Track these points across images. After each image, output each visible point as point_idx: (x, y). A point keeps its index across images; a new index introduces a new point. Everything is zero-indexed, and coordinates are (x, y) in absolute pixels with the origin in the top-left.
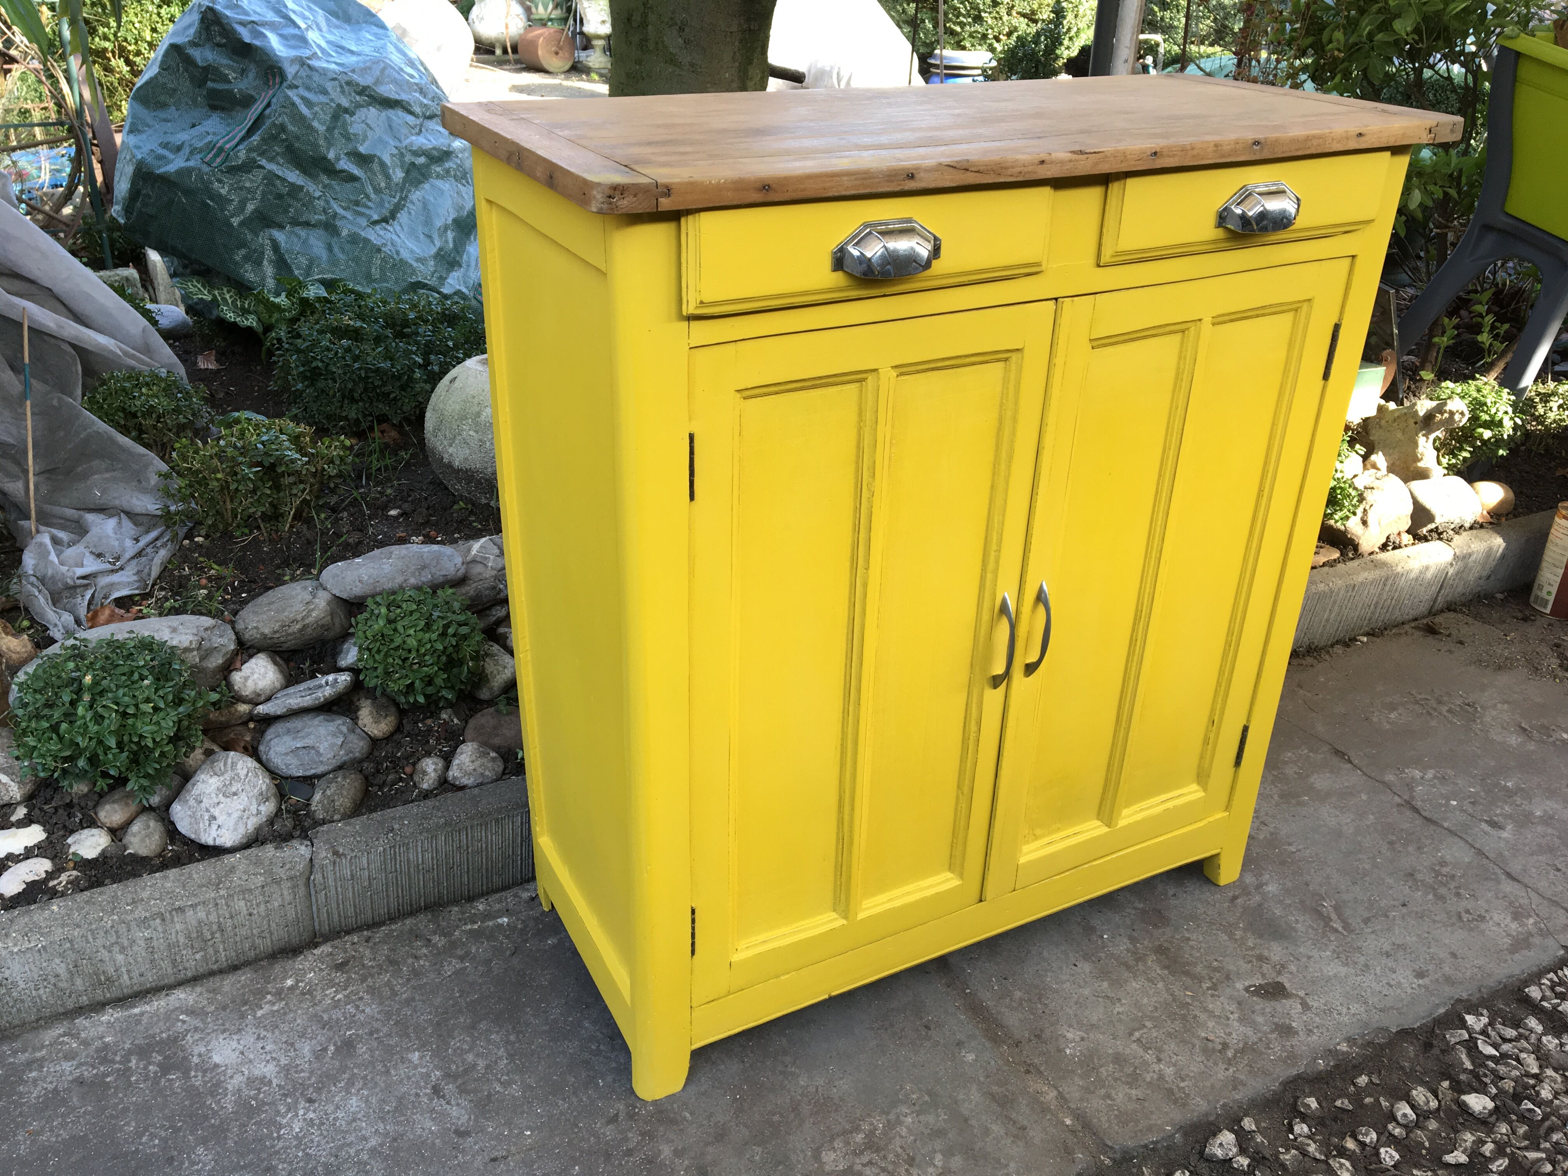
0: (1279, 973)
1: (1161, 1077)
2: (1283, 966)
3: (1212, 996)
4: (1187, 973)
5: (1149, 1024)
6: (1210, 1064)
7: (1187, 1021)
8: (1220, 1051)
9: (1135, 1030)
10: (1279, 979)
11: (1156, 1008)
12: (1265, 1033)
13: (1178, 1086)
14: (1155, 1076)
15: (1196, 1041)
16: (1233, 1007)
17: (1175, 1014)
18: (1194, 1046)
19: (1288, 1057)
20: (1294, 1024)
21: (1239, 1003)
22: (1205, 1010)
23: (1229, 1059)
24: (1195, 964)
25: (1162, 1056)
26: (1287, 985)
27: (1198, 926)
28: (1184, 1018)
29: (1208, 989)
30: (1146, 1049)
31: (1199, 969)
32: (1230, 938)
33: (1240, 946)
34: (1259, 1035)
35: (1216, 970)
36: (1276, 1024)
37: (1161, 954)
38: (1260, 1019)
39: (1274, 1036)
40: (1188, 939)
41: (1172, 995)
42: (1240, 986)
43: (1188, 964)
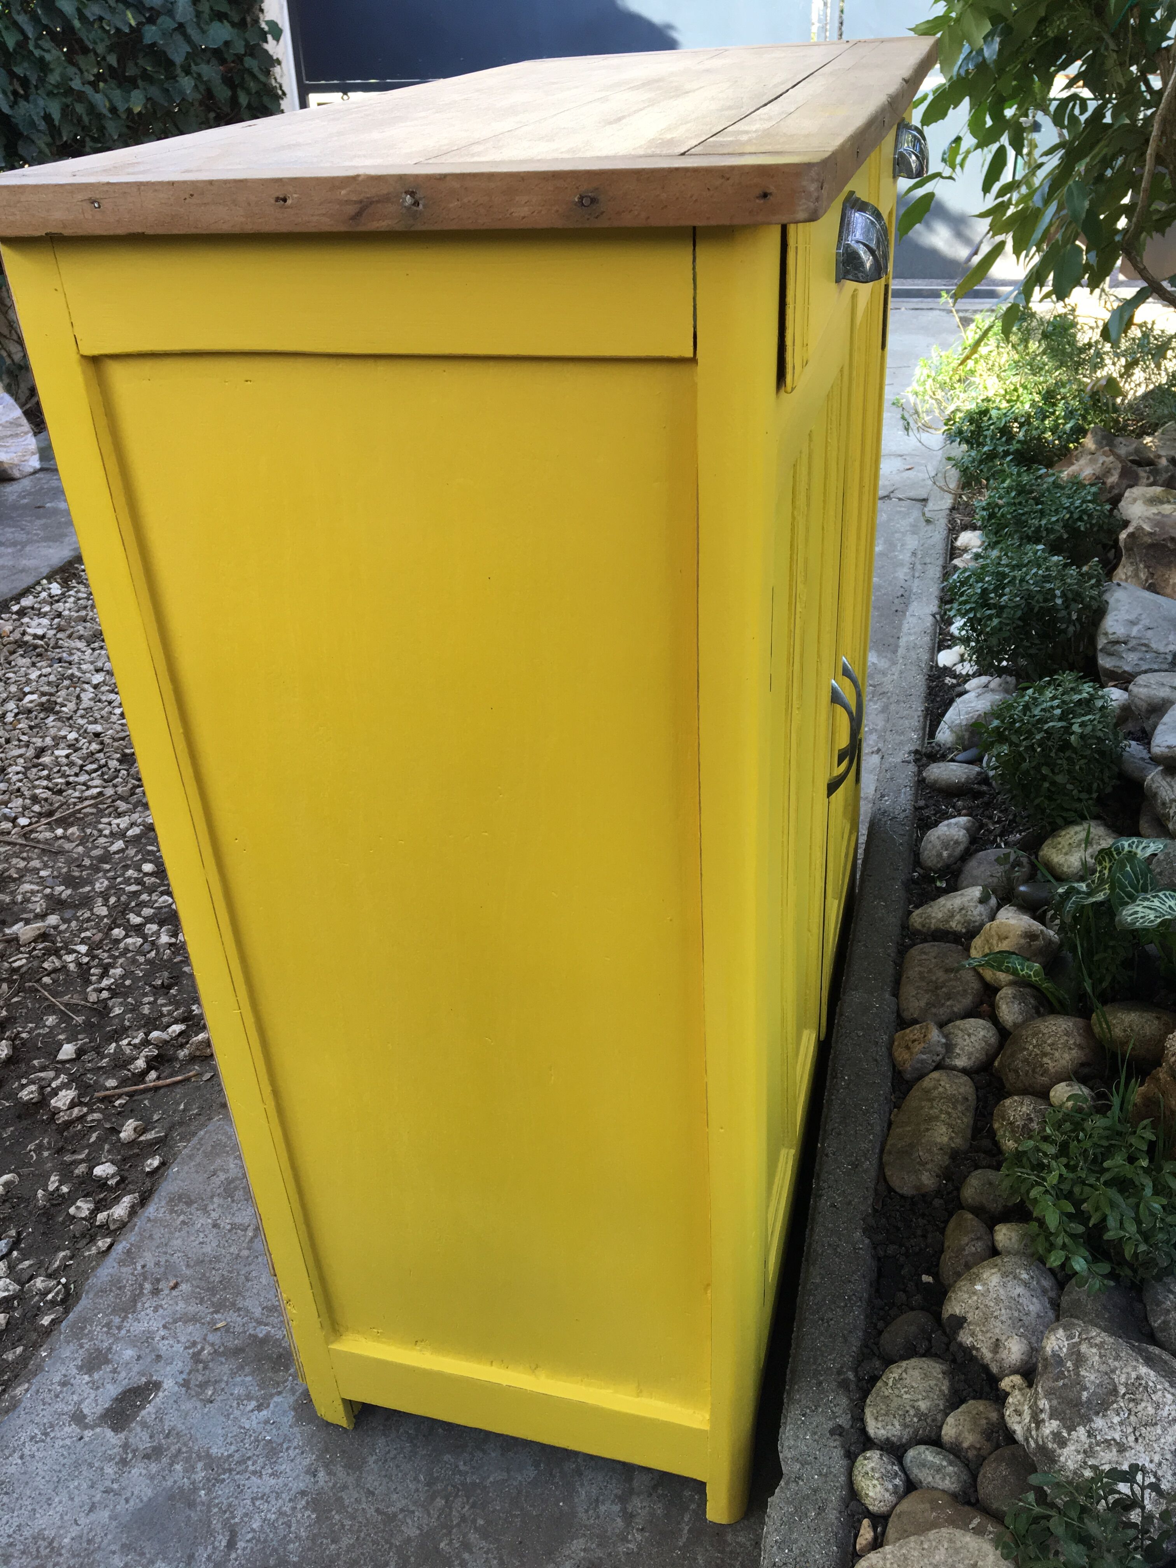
0: (126, 1446)
1: (205, 1210)
2: (124, 1462)
3: (194, 1344)
4: (237, 1351)
5: (245, 1253)
6: (162, 1260)
7: (208, 1289)
8: (158, 1280)
9: (255, 1236)
10: (122, 1436)
11: (248, 1280)
12: (117, 1339)
13: (185, 1213)
14: (211, 1207)
15: (189, 1272)
16: (163, 1347)
17: (225, 1289)
18: (188, 1266)
19: (83, 1329)
20: (87, 1378)
21: (159, 1357)
22: (194, 1319)
23: (145, 1279)
24: (233, 1374)
25: (215, 1231)
26: (109, 1433)
27: (257, 1440)
28: (213, 1291)
29: (203, 1349)
30: (234, 1227)
31: (226, 1368)
32: (208, 1455)
33: (190, 1450)
34: (123, 1332)
35: (203, 1385)
36: (107, 1361)
37: (280, 1356)
38: (129, 1353)
39: (106, 1344)
40: (259, 1408)
41: (239, 1309)
42: (169, 1384)
43: (241, 1368)
